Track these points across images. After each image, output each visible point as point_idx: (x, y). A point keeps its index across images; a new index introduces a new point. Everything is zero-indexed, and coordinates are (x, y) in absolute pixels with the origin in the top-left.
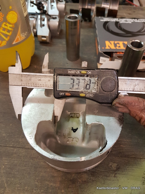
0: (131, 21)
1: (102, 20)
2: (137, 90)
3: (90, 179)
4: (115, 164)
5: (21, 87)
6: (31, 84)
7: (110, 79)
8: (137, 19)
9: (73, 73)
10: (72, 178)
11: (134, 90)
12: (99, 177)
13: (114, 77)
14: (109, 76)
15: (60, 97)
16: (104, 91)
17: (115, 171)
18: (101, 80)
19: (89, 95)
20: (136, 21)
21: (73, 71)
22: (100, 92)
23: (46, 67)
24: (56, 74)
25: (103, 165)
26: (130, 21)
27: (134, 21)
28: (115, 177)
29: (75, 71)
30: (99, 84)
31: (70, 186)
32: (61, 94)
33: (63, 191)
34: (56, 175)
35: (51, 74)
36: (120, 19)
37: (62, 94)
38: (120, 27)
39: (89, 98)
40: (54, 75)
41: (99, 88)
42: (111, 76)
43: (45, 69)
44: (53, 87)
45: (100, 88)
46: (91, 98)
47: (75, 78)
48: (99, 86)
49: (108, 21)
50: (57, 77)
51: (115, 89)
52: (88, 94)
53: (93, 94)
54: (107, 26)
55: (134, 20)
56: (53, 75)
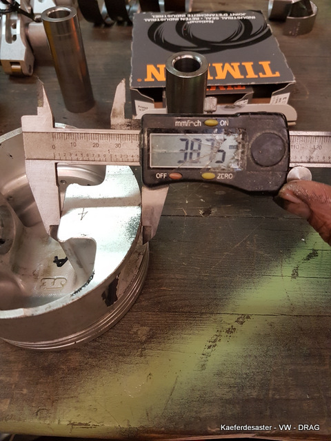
0: (214, 18)
1: (149, 20)
2: (317, 160)
3: (87, 364)
4: (145, 328)
5: (54, 162)
6: (76, 155)
7: (271, 136)
8: (229, 15)
9: (186, 125)
10: (46, 364)
11: (311, 160)
12: (106, 357)
13: (280, 131)
14: (269, 129)
15: (157, 182)
16: (257, 164)
17: (142, 343)
18: (250, 139)
19: (223, 176)
20: (225, 17)
21: (186, 120)
22: (249, 167)
23: (120, 114)
24: (146, 130)
25: (118, 331)
26: (210, 18)
27: (219, 17)
28: (141, 356)
29: (191, 120)
30: (246, 150)
31: (41, 380)
32: (158, 176)
33: (25, 391)
34: (12, 358)
35: (131, 129)
36: (189, 15)
37: (160, 175)
38: (186, 31)
39: (223, 182)
40: (142, 132)
41: (245, 158)
42: (274, 129)
43: (118, 120)
44: (138, 159)
45: (248, 158)
46: (228, 182)
47: (190, 137)
48: (246, 153)
49: (162, 20)
50: (148, 136)
51: (283, 159)
52: (221, 173)
53: (233, 173)
54: (157, 32)
55: (221, 15)
56: (138, 132)
